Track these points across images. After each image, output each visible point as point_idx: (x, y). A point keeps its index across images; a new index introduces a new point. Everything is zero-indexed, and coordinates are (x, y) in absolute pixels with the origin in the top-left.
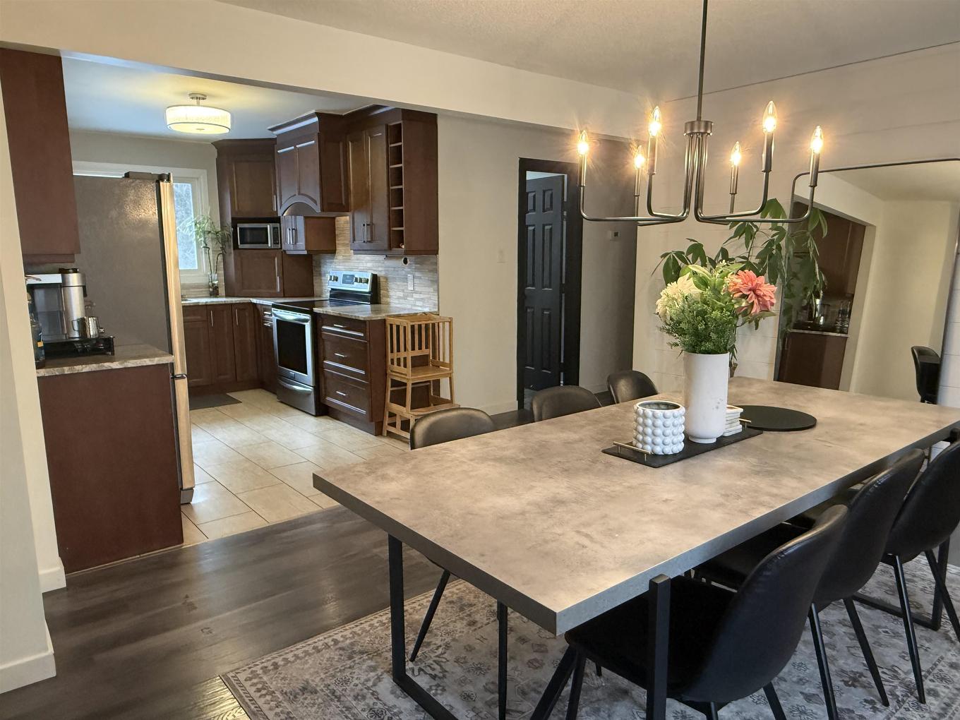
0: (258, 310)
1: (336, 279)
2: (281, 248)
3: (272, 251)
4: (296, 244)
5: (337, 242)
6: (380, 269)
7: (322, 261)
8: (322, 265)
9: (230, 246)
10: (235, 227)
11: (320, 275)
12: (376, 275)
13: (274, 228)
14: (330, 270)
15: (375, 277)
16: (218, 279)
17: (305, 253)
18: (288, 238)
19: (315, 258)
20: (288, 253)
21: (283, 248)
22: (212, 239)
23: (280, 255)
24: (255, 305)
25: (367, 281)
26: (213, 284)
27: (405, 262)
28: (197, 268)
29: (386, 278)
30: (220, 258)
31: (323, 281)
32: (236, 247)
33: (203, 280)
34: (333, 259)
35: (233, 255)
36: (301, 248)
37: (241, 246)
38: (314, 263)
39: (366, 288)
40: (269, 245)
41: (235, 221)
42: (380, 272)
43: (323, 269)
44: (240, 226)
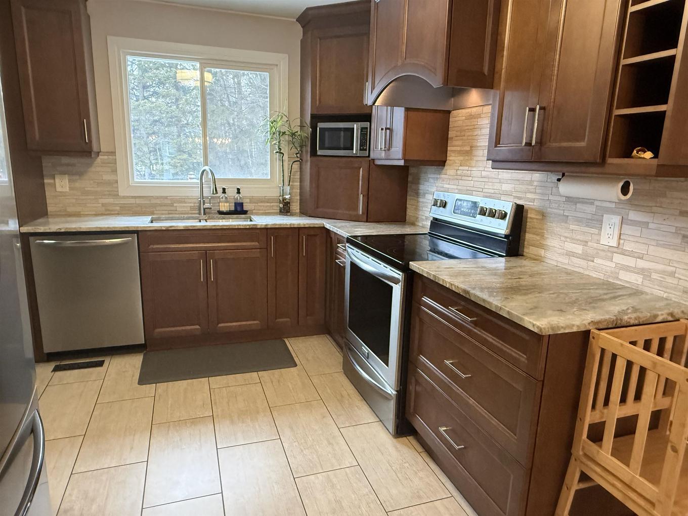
0: (331, 238)
1: (444, 205)
2: (369, 156)
3: (357, 159)
4: (389, 150)
5: (449, 148)
6: (529, 196)
7: (423, 176)
8: (421, 181)
9: (307, 152)
10: (314, 128)
11: (417, 194)
12: (523, 206)
13: (362, 129)
14: (433, 189)
15: (520, 211)
16: (292, 193)
17: (402, 163)
18: (379, 141)
19: (412, 170)
20: (378, 162)
21: (372, 156)
22: (289, 142)
23: (366, 165)
24: (328, 231)
25: (503, 216)
26: (284, 199)
27: (625, 190)
28: (269, 178)
29: (543, 215)
30: (296, 166)
31: (421, 204)
32: (314, 153)
33: (274, 193)
34: (440, 174)
35: (309, 164)
36: (396, 157)
37: (319, 152)
38: (410, 179)
39: (501, 228)
40: (354, 152)
41: (316, 118)
42: (531, 201)
43: (422, 188)
44: (321, 125)
